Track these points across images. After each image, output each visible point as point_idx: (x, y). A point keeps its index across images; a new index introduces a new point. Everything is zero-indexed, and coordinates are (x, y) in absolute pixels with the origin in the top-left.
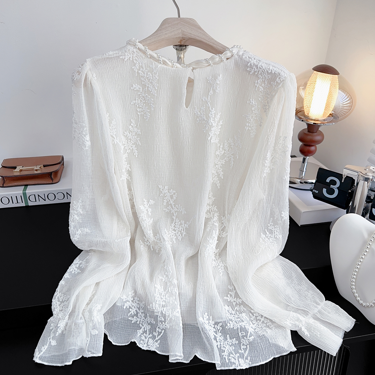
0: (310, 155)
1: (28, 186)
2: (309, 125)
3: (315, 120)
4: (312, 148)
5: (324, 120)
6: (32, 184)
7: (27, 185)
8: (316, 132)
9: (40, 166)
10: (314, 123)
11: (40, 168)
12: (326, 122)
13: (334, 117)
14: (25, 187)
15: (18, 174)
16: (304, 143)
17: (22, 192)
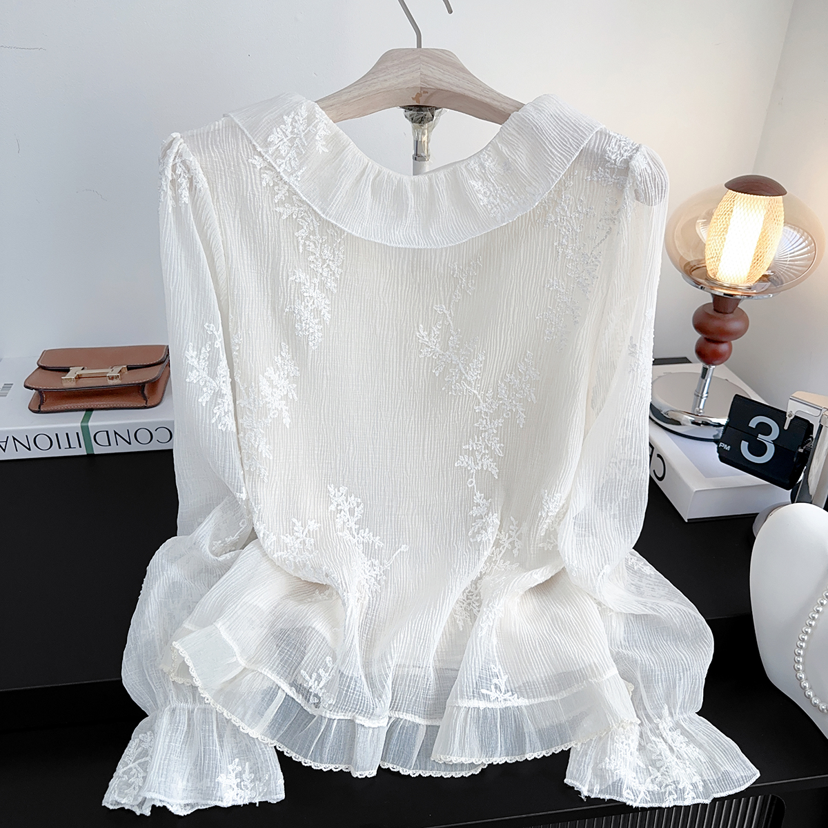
0: (716, 362)
1: (94, 412)
2: (716, 297)
3: (729, 288)
4: (723, 348)
5: (750, 288)
7: (91, 410)
8: (732, 312)
9: (120, 368)
10: (725, 294)
12: (755, 291)
13: (772, 281)
14: (88, 412)
15: (72, 385)
16: (705, 336)
17: (79, 425)
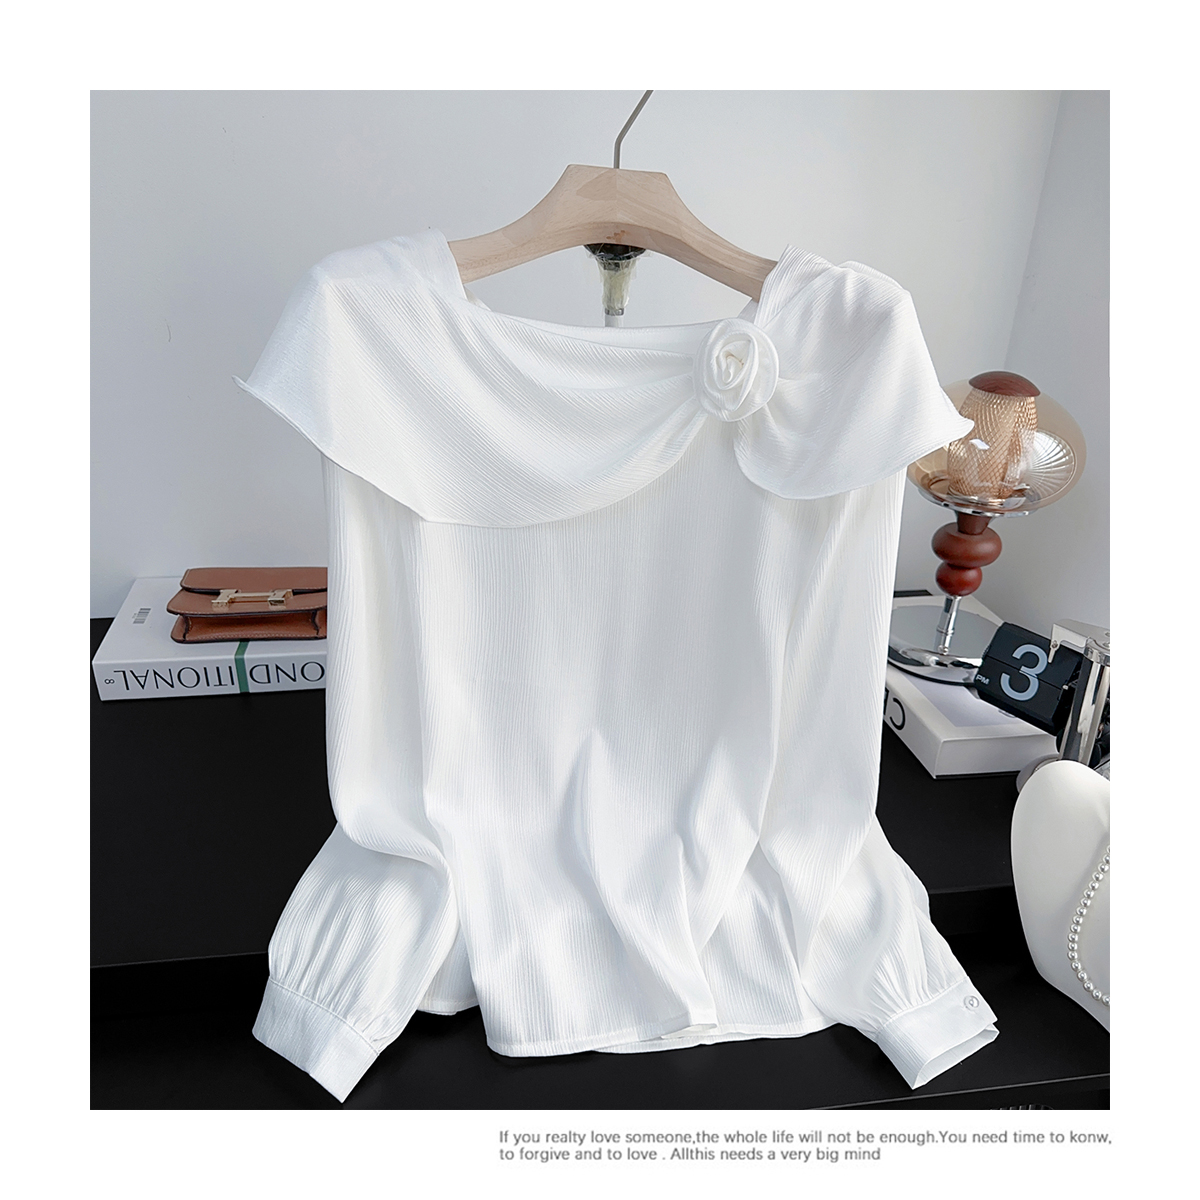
0: (963, 592)
1: (250, 643)
2: (960, 515)
3: (977, 504)
4: (971, 574)
5: (1002, 504)
6: (261, 636)
7: (246, 640)
8: (981, 533)
9: (284, 593)
10: (974, 513)
11: (284, 596)
12: (1007, 509)
13: (1028, 496)
14: (244, 643)
15: (225, 610)
16: (948, 562)
17: (233, 657)
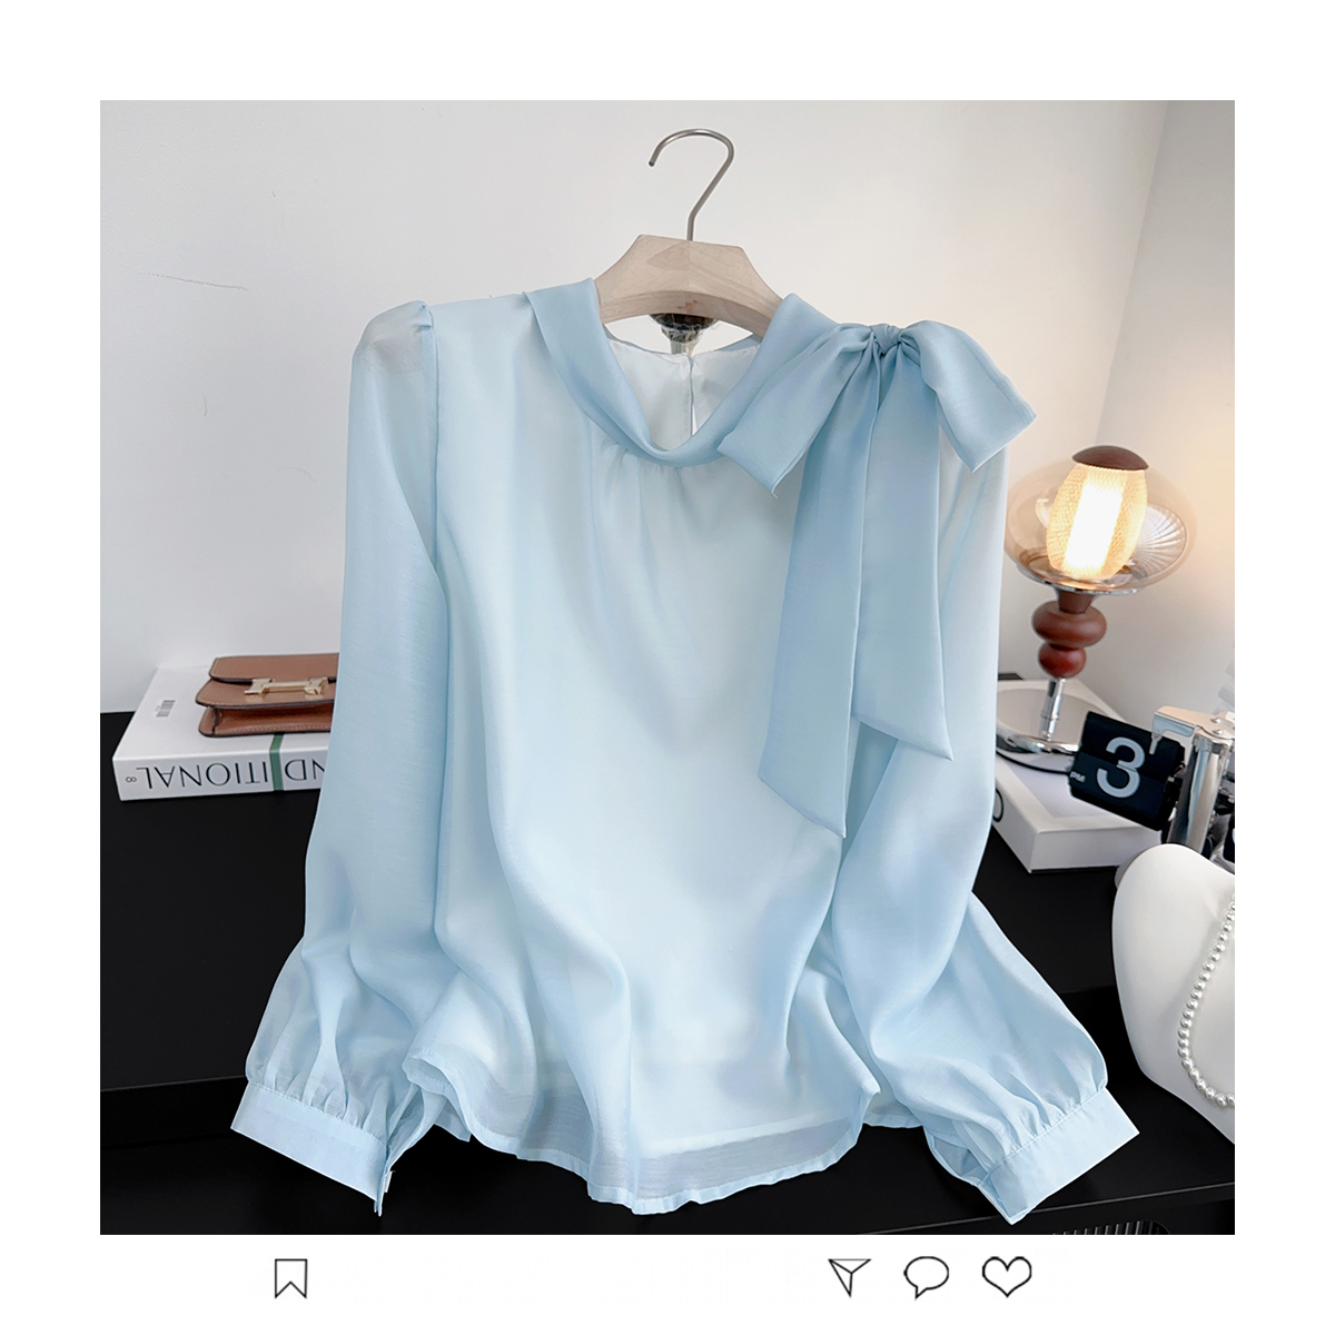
0: (1066, 674)
1: (285, 736)
2: (1063, 594)
3: (1080, 581)
4: (1074, 656)
5: (1106, 582)
6: (297, 729)
7: (282, 733)
8: (1083, 612)
9: (319, 681)
10: (1078, 590)
11: (320, 685)
12: (1113, 586)
13: (1134, 573)
14: (278, 737)
15: (257, 701)
16: (1051, 641)
17: (267, 751)
